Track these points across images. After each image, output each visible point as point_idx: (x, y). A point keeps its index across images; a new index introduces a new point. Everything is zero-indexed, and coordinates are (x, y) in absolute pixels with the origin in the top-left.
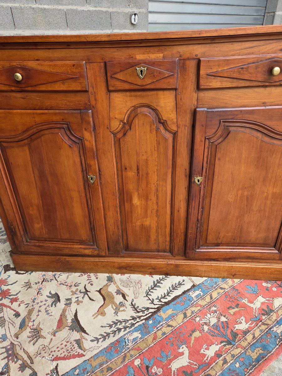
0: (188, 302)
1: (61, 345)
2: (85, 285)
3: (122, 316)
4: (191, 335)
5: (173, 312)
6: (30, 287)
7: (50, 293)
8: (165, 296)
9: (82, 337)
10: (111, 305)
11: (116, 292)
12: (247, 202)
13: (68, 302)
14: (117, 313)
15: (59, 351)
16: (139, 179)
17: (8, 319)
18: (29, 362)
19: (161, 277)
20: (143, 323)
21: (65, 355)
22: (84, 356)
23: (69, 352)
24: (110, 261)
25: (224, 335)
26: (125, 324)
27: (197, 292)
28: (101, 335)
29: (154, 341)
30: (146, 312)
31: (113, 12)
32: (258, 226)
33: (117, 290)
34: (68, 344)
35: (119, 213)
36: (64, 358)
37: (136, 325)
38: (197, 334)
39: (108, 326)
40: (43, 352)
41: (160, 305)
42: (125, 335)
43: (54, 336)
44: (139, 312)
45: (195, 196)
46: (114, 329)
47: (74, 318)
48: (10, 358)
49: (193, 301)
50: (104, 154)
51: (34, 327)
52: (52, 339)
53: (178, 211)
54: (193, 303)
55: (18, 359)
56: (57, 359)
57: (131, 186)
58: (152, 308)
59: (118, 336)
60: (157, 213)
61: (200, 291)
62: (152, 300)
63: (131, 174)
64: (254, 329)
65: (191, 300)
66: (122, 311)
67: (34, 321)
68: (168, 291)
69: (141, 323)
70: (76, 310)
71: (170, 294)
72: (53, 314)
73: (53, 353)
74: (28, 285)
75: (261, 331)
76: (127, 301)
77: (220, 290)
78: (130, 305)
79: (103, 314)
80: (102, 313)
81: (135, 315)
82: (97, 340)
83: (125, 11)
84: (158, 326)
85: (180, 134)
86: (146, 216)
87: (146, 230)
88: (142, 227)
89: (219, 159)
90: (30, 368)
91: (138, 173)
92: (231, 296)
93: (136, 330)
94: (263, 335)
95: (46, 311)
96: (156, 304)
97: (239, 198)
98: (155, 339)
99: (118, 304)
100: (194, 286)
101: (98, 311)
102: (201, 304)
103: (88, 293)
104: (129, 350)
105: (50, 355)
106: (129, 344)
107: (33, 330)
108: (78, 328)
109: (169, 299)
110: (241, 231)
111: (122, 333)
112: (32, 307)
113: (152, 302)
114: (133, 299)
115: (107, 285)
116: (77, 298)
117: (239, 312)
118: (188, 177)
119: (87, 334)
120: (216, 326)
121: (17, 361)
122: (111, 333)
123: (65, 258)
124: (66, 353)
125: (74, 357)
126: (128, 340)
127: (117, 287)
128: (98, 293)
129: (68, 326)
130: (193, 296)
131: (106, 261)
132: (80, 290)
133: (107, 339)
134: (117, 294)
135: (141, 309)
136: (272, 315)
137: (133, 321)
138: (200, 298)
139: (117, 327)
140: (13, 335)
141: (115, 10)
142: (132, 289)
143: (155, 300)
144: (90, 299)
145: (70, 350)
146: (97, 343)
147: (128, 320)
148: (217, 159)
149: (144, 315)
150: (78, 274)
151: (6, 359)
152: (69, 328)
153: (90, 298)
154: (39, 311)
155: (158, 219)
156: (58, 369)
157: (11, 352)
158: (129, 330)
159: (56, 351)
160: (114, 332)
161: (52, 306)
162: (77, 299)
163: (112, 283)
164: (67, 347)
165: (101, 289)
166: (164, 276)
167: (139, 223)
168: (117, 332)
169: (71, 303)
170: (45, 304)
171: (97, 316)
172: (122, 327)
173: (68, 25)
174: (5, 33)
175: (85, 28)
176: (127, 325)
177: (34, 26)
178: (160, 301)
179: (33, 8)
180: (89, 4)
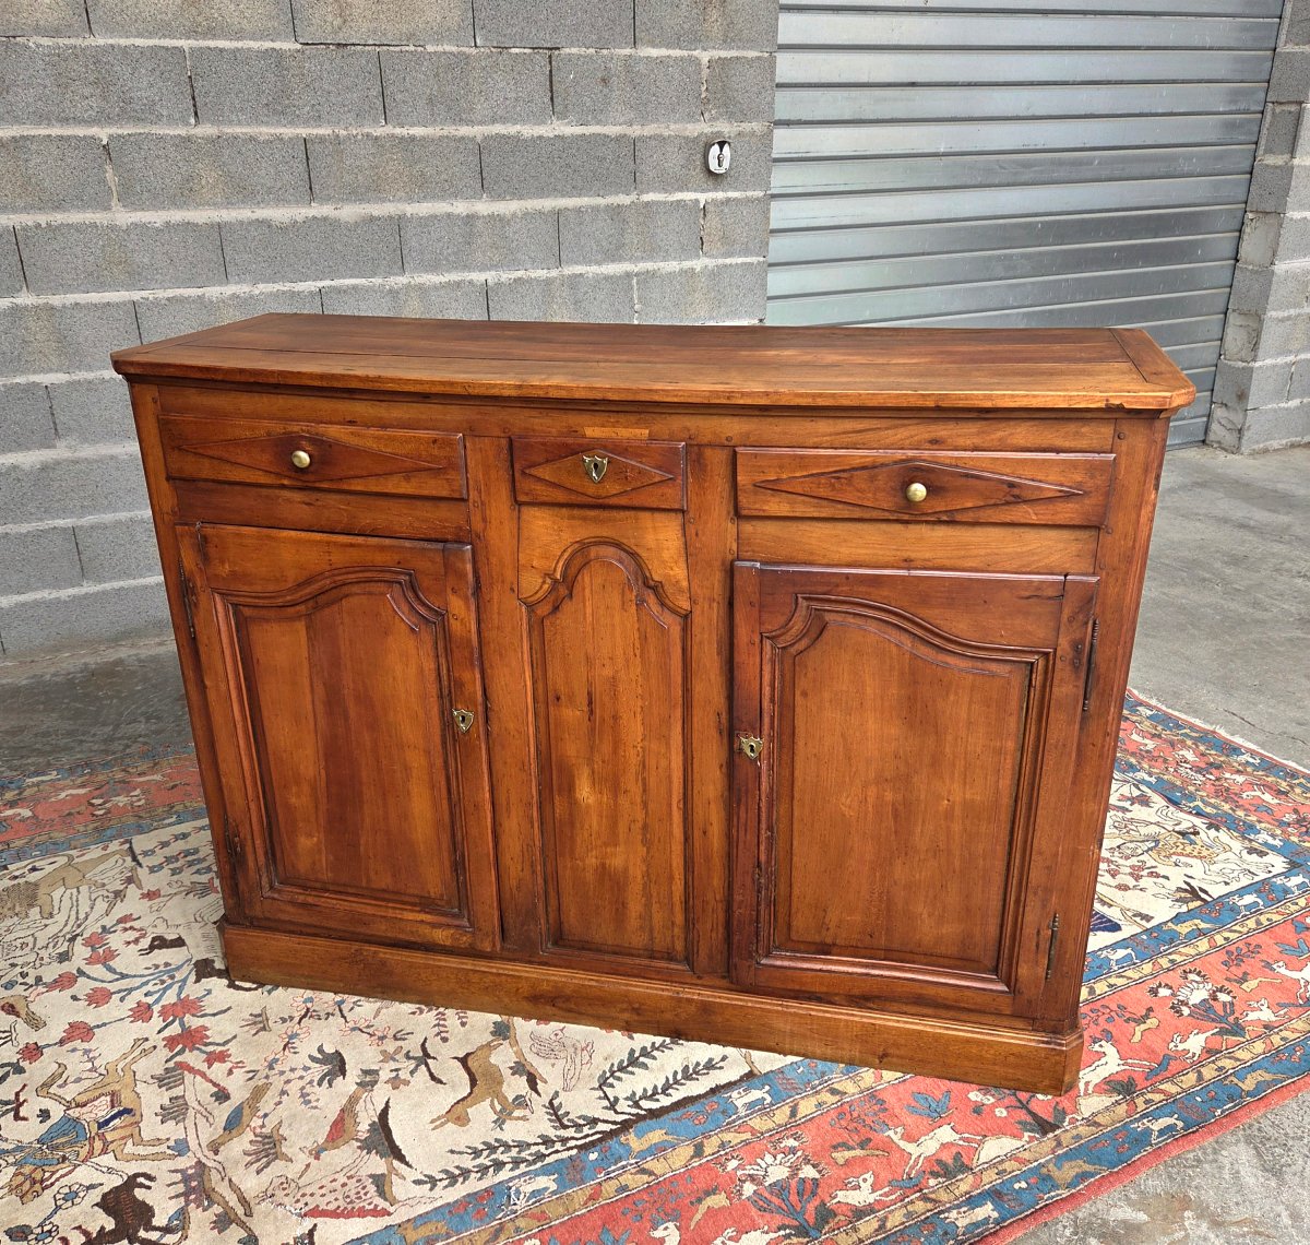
0: (721, 1116)
1: (331, 1182)
2: (426, 1039)
3: (513, 1131)
4: (700, 1200)
5: (666, 1137)
6: (264, 1029)
7: (320, 1050)
8: (654, 1094)
9: (392, 1170)
10: (488, 1101)
11: (511, 1068)
12: (896, 822)
13: (368, 1079)
14: (503, 1122)
15: (323, 1195)
16: (593, 729)
17: (195, 1105)
18: (240, 1211)
19: (659, 1040)
20: (570, 1157)
21: (339, 1207)
22: (389, 1214)
23: (351, 1202)
24: (506, 972)
25: (792, 1211)
26: (519, 1152)
27: (755, 1095)
28: (446, 1172)
29: (590, 1203)
30: (586, 1130)
31: (642, 139)
32: (935, 897)
33: (515, 1063)
34: (352, 1183)
35: (536, 825)
36: (335, 1214)
37: (548, 1160)
38: (718, 1201)
39: (470, 1151)
40: (280, 1194)
41: (633, 1115)
42: (511, 1179)
43: (317, 1157)
44: (565, 1127)
45: (747, 792)
46: (483, 1160)
47: (377, 1120)
48: (193, 1197)
49: (734, 1117)
50: (501, 655)
51: (264, 1130)
52: (308, 1166)
53: (705, 833)
54: (734, 1121)
55: (212, 1203)
56: (316, 1212)
57: (572, 749)
58: (606, 1122)
59: (491, 1180)
60: (644, 835)
61: (764, 1090)
62: (612, 1099)
63: (572, 715)
64: (892, 1208)
65: (730, 1112)
66: (518, 1118)
67: (266, 1115)
68: (667, 1079)
69: (565, 1155)
70: (388, 1102)
71: (670, 1091)
72: (319, 1104)
73: (308, 1199)
74: (260, 1022)
75: (909, 1215)
76: (539, 1094)
77: (829, 1095)
78: (544, 1106)
79: (462, 1120)
80: (458, 1118)
81: (552, 1133)
82: (433, 1182)
83: (687, 133)
85: (697, 619)
86: (613, 841)
87: (613, 882)
88: (603, 870)
89: (804, 694)
90: (243, 1225)
91: (591, 712)
92: (855, 1114)
93: (546, 1171)
94: (910, 1225)
95: (303, 1096)
96: (622, 1113)
97: (870, 809)
98: (592, 1198)
99: (510, 1101)
100: (750, 1075)
101: (448, 1112)
102: (757, 1128)
103: (429, 1061)
104: (513, 1216)
105: (298, 1201)
106: (517, 1202)
107: (260, 1139)
108: (385, 1148)
109: (665, 1101)
110: (888, 910)
111: (504, 1174)
112: (265, 1081)
113: (613, 1106)
114: (557, 1093)
115: (488, 1047)
116: (397, 1070)
117: (863, 1159)
118: (725, 733)
119: (407, 1164)
120: (780, 1188)
121: (209, 1206)
122: (476, 1170)
123: (375, 952)
124: (341, 1203)
125: (362, 1213)
126: (518, 1192)
127: (520, 1053)
129: (357, 1140)
130: (739, 1103)
131: (494, 971)
132: (409, 1052)
133: (459, 1184)
134: (513, 1074)
135: (576, 1120)
136: (962, 1180)
137: (542, 1149)
138: (760, 1110)
139: (493, 1156)
140: (204, 1145)
141: (650, 130)
142: (560, 1063)
143: (621, 1101)
144: (433, 1077)
145: (353, 1197)
146: (431, 1189)
147: (529, 1145)
148: (798, 693)
149: (578, 1136)
150: (412, 1007)
151: (182, 1199)
152: (359, 1144)
153: (431, 1075)
154: (283, 1093)
155: (648, 852)
156: (316, 1238)
157: (196, 1183)
158: (528, 1169)
159: (317, 1196)
160: (483, 1170)
161: (320, 1084)
162: (394, 1074)
163: (507, 1042)
164: (347, 1188)
165: (468, 1055)
166: (668, 1040)
167: (594, 860)
168: (491, 1170)
169: (376, 1082)
170: (301, 1078)
171: (442, 1125)
172: (510, 1160)
173: (484, 184)
174: (279, 214)
175: (541, 192)
176: (523, 1155)
177: (373, 189)
178: (636, 1105)
179: (376, 138)
180: (562, 116)
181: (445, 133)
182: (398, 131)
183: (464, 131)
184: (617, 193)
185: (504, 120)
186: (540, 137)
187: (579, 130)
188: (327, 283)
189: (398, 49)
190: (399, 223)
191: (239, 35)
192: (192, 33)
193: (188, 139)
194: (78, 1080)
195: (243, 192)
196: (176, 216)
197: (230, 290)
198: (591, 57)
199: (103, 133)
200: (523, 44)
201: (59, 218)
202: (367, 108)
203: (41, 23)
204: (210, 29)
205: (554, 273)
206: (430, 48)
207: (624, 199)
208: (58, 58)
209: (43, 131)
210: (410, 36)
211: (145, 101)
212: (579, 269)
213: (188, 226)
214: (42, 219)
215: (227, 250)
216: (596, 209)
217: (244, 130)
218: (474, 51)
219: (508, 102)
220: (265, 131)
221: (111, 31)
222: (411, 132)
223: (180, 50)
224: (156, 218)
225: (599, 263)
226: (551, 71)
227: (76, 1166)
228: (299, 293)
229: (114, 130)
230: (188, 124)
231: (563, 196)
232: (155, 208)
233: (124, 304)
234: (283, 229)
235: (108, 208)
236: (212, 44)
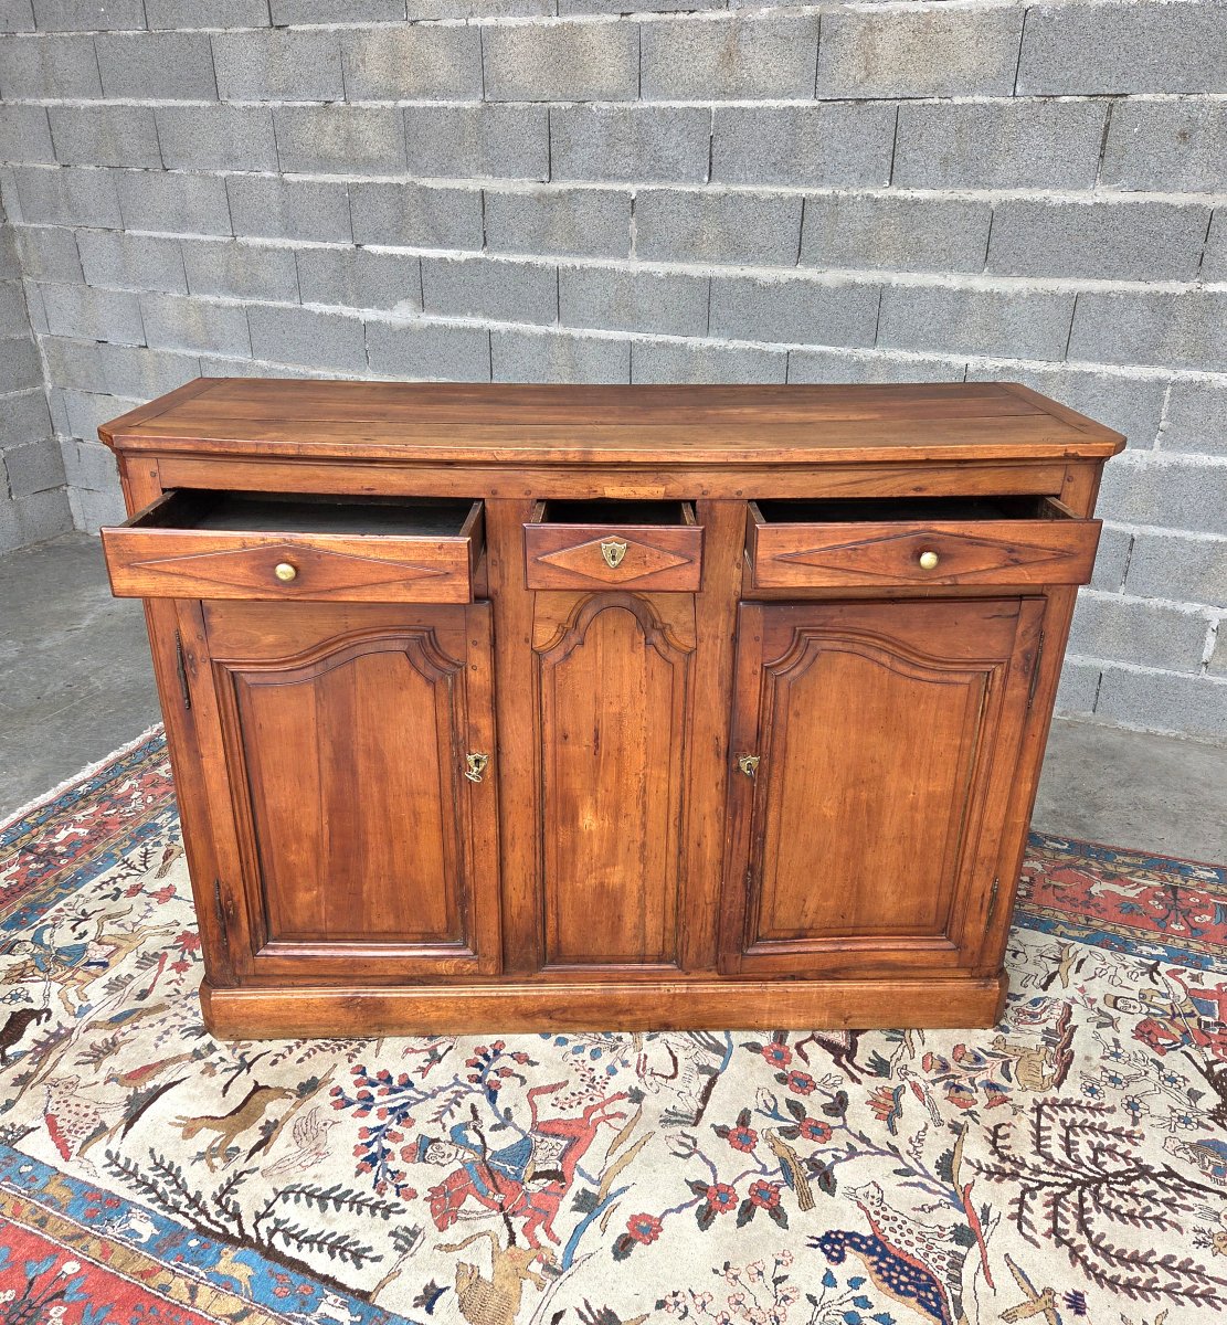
0: (297, 1304)
1: (86, 1106)
2: (269, 1052)
5: (244, 1279)
8: (295, 1237)
9: (115, 1129)
10: (222, 1133)
11: (267, 1122)
13: (203, 1052)
15: (70, 1112)
17: (129, 989)
18: (35, 1081)
20: (186, 1228)
21: (62, 1127)
22: (67, 1160)
23: (69, 1131)
26: (172, 1191)
27: (343, 1315)
28: (128, 1162)
29: (137, 1276)
30: (222, 1218)
33: (276, 1121)
34: (90, 1118)
36: (54, 1131)
37: (175, 1217)
39: (158, 1160)
40: (61, 1088)
41: (258, 1238)
42: (139, 1207)
43: (106, 1082)
44: (218, 1201)
46: (151, 1176)
47: (162, 1086)
48: (39, 1049)
49: (302, 1316)
51: (120, 1037)
55: (38, 1063)
56: (51, 1121)
58: (240, 1225)
59: (131, 1195)
61: (353, 1319)
62: (269, 1211)
65: (307, 1309)
66: (211, 1165)
67: (136, 1028)
68: (320, 1235)
69: (186, 1223)
70: (185, 1079)
71: (307, 1245)
72: (162, 1046)
76: (248, 1159)
78: (236, 1171)
79: (190, 1133)
80: (191, 1129)
81: (207, 1199)
82: (114, 1161)
84: (187, 1266)
90: (23, 1091)
93: (160, 1223)
95: (166, 1032)
96: (257, 1229)
98: (144, 1274)
99: (229, 1147)
100: (364, 1296)
101: (194, 1119)
103: (245, 1071)
104: (99, 1234)
105: (59, 1102)
106: (116, 1228)
107: (110, 1041)
108: (134, 1110)
109: (291, 1251)
111: (142, 1199)
112: (172, 1004)
113: (261, 1216)
114: (258, 1169)
115: (282, 1092)
116: (223, 1060)
119: (123, 1137)
121: (35, 1063)
122: (139, 1178)
124: (67, 1126)
125: (61, 1144)
126: (128, 1220)
127: (289, 1116)
128: (250, 1088)
129: (136, 1090)
130: (324, 1309)
132: (248, 1053)
133: (119, 1178)
134: (261, 1128)
135: (231, 1203)
137: (185, 1203)
139: (159, 1179)
140: (90, 1020)
142: (293, 1149)
143: (272, 1218)
144: (227, 1085)
145: (76, 1128)
146: (104, 1166)
147: (184, 1192)
149: (213, 1217)
151: (36, 1046)
152: (132, 1094)
153: (230, 1082)
154: (164, 1020)
156: (27, 1136)
157: (53, 1041)
158: (156, 1210)
159: (68, 1109)
160: (142, 1183)
161: (183, 1032)
162: (218, 1061)
163: (295, 1099)
164: (83, 1119)
165: (267, 1087)
168: (144, 1187)
169: (203, 1058)
170: (184, 1018)
171: (180, 1125)
172: (161, 1191)
173: (988, 258)
174: (764, 274)
175: (1059, 271)
176: (171, 1196)
177: (863, 255)
178: (272, 1233)
179: (876, 200)
180: (1110, 179)
181: (955, 197)
182: (902, 193)
183: (979, 195)
184: (1167, 278)
185: (1030, 184)
186: (1074, 205)
187: (1130, 197)
188: (796, 346)
189: (921, 102)
190: (881, 293)
191: (762, 95)
192: (722, 94)
193: (699, 196)
194: (122, 926)
195: (736, 250)
196: (677, 268)
197: (709, 342)
198: (1170, 105)
199: (632, 189)
200: (1077, 91)
201: (589, 262)
202: (872, 167)
203: (604, 89)
204: (738, 89)
205: (1055, 367)
206: (958, 100)
207: (1177, 288)
208: (611, 121)
209: (590, 186)
210: (938, 88)
211: (671, 160)
212: (1089, 367)
213: (685, 279)
214: (578, 262)
215: (714, 304)
216: (1132, 297)
217: (750, 189)
218: (1010, 101)
219: (1040, 162)
220: (767, 190)
221: (655, 95)
222: (915, 195)
223: (708, 110)
224: (660, 268)
225: (1120, 363)
226: (1107, 126)
227: (44, 980)
228: (768, 353)
229: (642, 186)
230: (701, 181)
231: (1089, 277)
232: (661, 259)
233: (623, 342)
234: (766, 289)
235: (625, 257)
236: (736, 104)
